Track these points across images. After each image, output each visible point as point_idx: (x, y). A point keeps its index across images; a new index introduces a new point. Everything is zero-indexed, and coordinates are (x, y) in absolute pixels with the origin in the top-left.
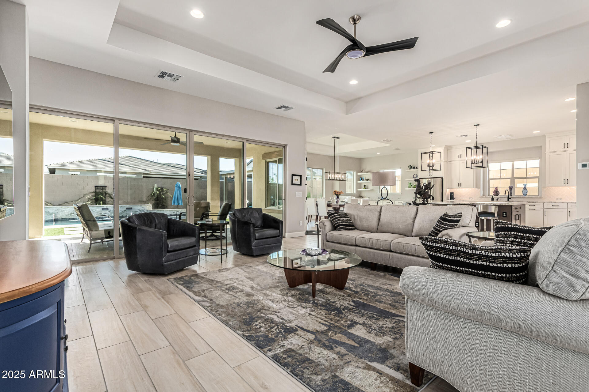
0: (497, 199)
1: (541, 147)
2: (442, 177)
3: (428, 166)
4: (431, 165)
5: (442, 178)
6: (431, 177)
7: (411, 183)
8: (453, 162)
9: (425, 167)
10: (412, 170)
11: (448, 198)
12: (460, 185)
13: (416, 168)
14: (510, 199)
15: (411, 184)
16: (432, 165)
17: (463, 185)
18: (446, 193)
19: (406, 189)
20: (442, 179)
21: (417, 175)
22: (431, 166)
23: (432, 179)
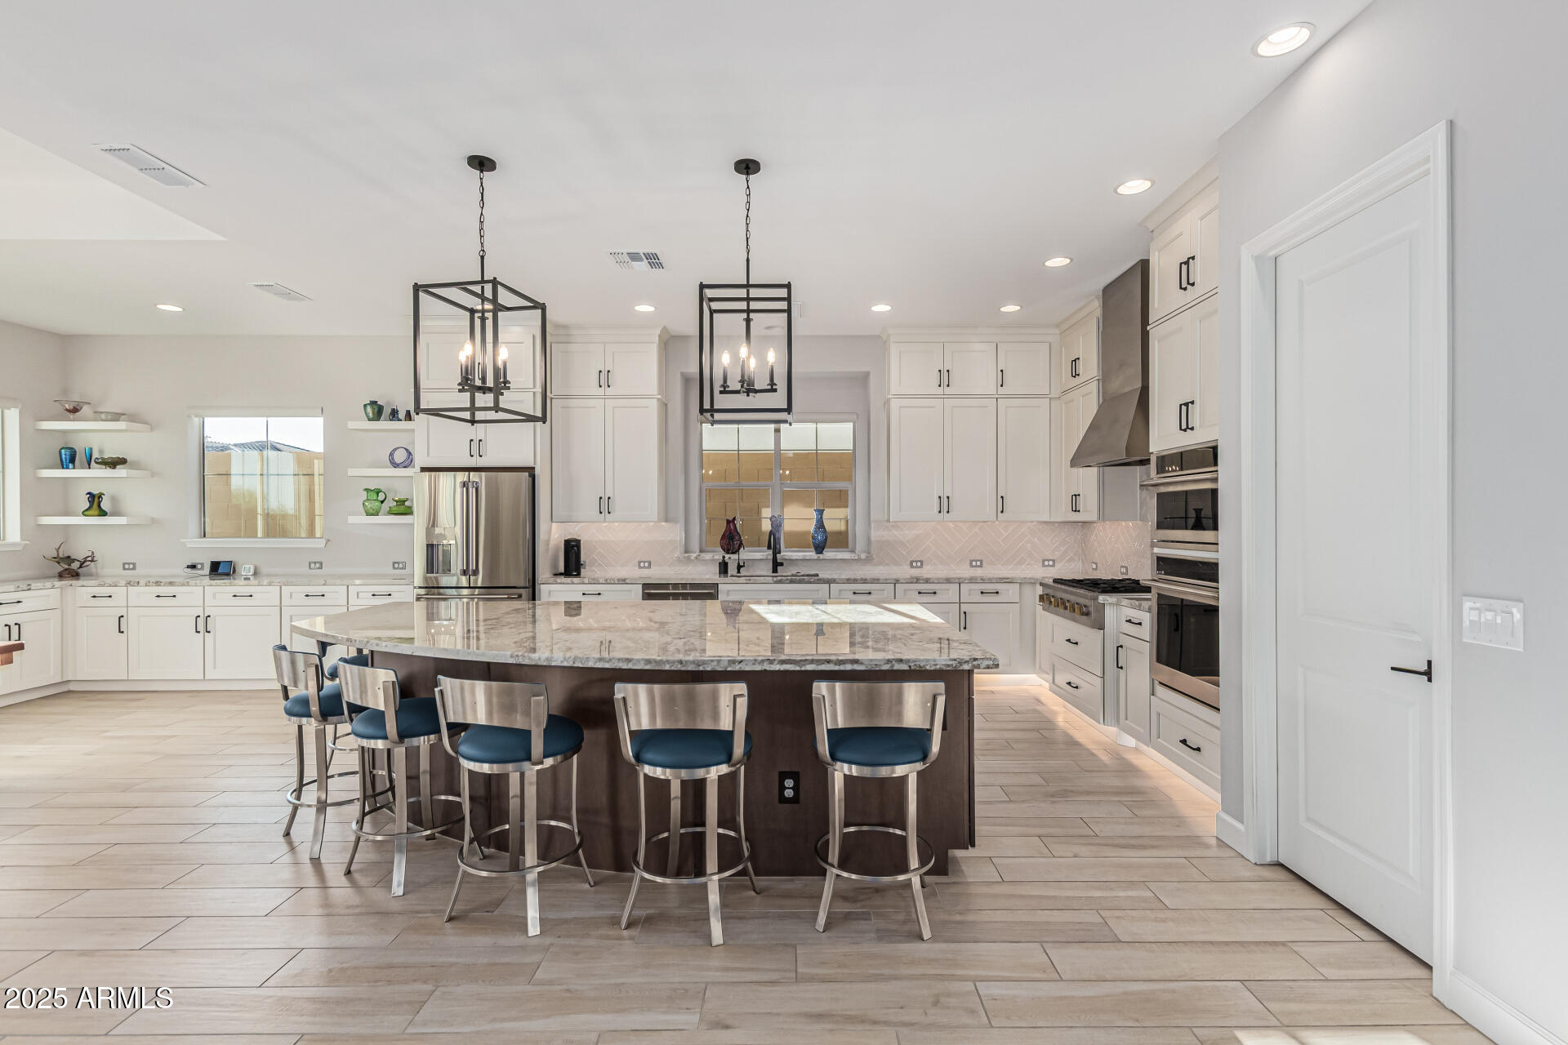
0: (739, 567)
1: (864, 378)
2: (531, 464)
3: (467, 382)
4: (484, 380)
5: (531, 471)
6: (479, 465)
7: (378, 492)
8: (573, 403)
9: (443, 390)
10: (384, 424)
11: (555, 564)
12: (604, 508)
13: (402, 415)
14: (782, 564)
15: (381, 497)
16: (490, 383)
17: (618, 506)
18: (548, 543)
19: (352, 520)
20: (533, 477)
21: (410, 454)
22: (484, 389)
23: (483, 474)
